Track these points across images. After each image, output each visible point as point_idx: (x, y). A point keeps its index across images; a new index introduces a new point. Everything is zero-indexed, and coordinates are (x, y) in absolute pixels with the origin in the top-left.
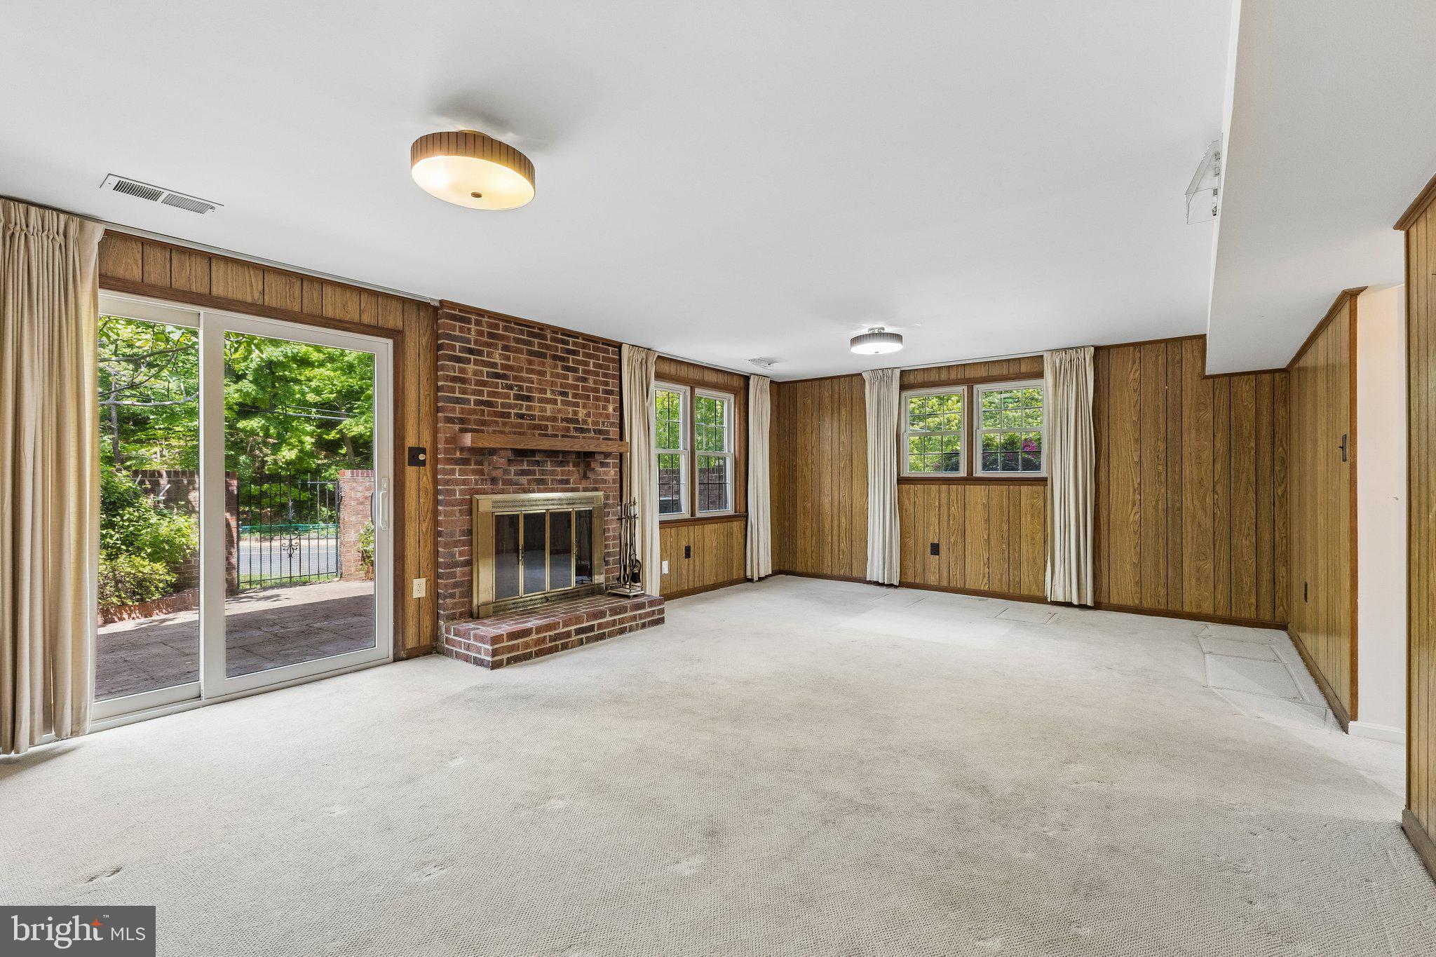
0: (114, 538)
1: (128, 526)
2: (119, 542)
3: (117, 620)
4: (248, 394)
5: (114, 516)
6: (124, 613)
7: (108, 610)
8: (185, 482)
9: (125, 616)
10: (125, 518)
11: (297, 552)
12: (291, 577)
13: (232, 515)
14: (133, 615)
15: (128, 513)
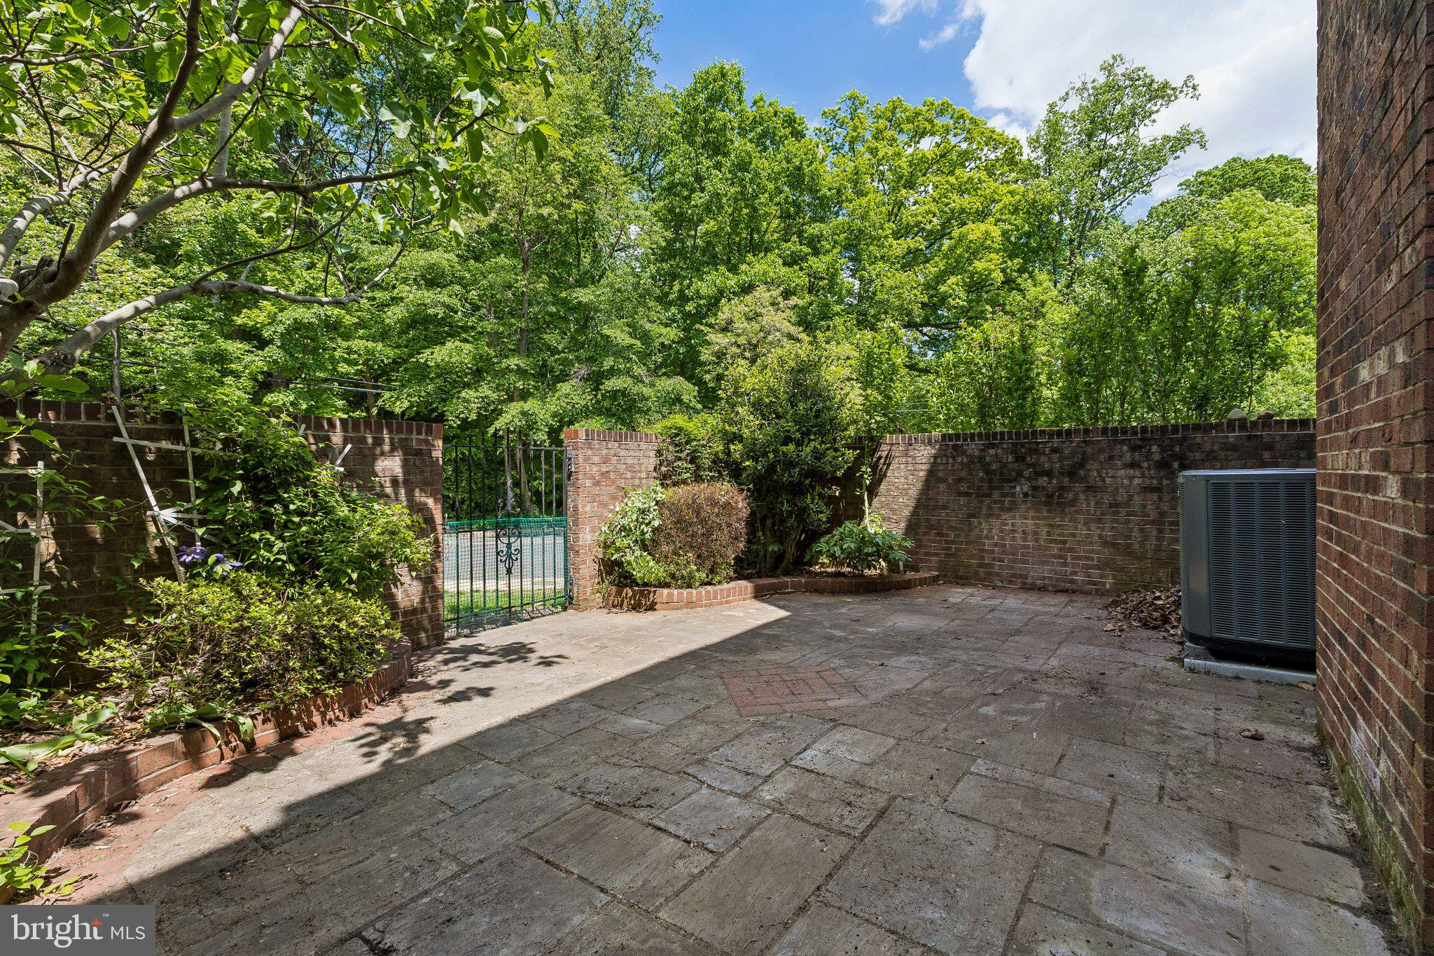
0: (275, 549)
1: (299, 525)
2: (284, 557)
3: (302, 729)
4: (275, 362)
5: (270, 504)
6: (315, 713)
7: (287, 711)
8: (370, 441)
9: (317, 718)
10: (292, 507)
11: (517, 564)
12: (510, 607)
13: (436, 500)
14: (330, 715)
15: (296, 498)
